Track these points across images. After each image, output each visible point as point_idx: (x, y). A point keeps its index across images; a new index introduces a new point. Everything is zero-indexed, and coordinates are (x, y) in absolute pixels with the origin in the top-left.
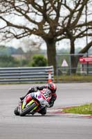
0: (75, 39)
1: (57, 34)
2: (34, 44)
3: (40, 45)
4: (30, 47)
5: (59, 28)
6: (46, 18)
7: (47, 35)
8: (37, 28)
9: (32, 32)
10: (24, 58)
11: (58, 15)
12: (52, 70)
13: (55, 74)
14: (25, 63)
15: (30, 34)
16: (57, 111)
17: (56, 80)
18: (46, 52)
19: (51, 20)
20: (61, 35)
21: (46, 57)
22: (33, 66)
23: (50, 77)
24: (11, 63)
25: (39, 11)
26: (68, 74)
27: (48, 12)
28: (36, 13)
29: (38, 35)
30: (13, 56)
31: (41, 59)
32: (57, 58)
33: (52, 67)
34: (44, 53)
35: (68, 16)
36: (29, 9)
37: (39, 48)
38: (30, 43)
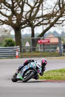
0: (34, 27)
1: (22, 24)
2: (6, 31)
3: (10, 32)
4: (3, 33)
5: (23, 19)
6: (14, 13)
7: (15, 24)
8: (8, 20)
11: (22, 11)
12: (19, 49)
13: (21, 52)
15: (3, 24)
17: (21, 56)
18: (14, 36)
19: (18, 14)
20: (24, 24)
21: (14, 40)
22: (5, 46)
23: (17, 54)
25: (9, 8)
26: (30, 52)
27: (15, 9)
28: (7, 9)
29: (8, 24)
31: (10, 41)
32: (22, 40)
33: (18, 47)
34: (12, 37)
35: (30, 11)
36: (2, 6)
37: (9, 33)
38: (3, 30)
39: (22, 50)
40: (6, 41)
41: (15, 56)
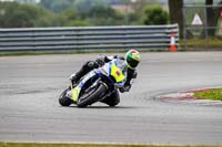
10: (131, 10)
12: (177, 30)
13: (181, 37)
14: (133, 19)
16: (184, 95)
17: (182, 46)
18: (167, 2)
22: (146, 23)
23: (173, 41)
24: (110, 19)
30: (114, 7)
31: (158, 12)
32: (184, 10)
33: (176, 25)
34: (162, 4)
39: (185, 32)
40: (147, 12)
41: (168, 48)
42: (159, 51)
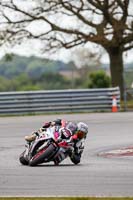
1: (125, 41)
2: (92, 56)
3: (99, 58)
4: (87, 60)
6: (108, 18)
7: (110, 42)
8: (96, 33)
9: (87, 38)
10: (76, 75)
11: (126, 14)
12: (118, 92)
13: (122, 99)
14: (78, 83)
15: (85, 42)
16: (125, 151)
17: (123, 107)
18: (109, 67)
19: (116, 21)
20: (129, 41)
21: (108, 74)
22: (91, 87)
23: (114, 103)
24: (58, 84)
25: (97, 7)
27: (110, 10)
28: (94, 11)
29: (96, 42)
30: (63, 73)
31: (101, 77)
32: (124, 75)
33: (118, 88)
34: (105, 69)
36: (83, 5)
37: (98, 61)
38: (86, 54)
39: (125, 94)
40: (91, 76)
41: (110, 109)
42: (103, 112)
